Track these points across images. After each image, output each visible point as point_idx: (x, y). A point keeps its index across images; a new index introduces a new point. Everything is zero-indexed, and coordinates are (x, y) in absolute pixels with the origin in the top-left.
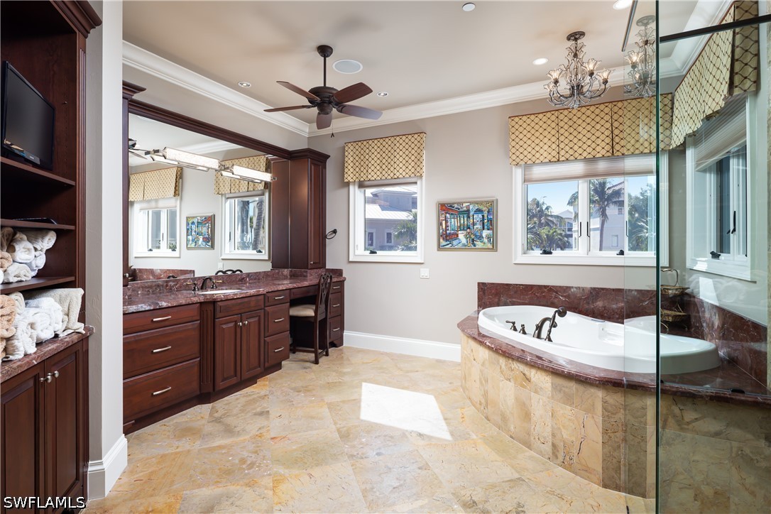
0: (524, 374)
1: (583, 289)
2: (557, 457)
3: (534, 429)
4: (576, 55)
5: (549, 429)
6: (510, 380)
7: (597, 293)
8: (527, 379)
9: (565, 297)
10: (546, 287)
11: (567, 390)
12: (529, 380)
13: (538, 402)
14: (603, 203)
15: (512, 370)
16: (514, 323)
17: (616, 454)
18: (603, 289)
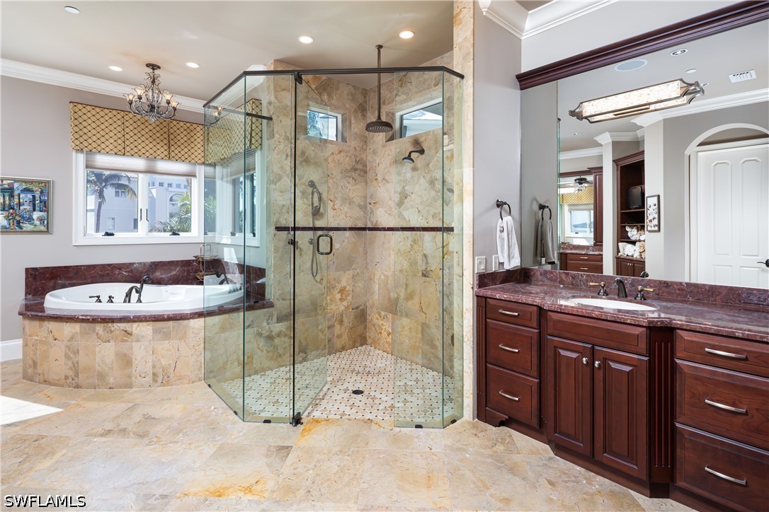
0: (126, 331)
1: (144, 264)
2: (156, 381)
3: (136, 370)
4: (153, 82)
5: (150, 364)
6: (109, 341)
7: (156, 266)
8: (129, 334)
9: (128, 272)
10: (109, 265)
11: (165, 330)
12: (131, 334)
13: (140, 348)
14: (101, 184)
15: (112, 332)
16: (98, 297)
17: (199, 359)
18: (160, 262)
